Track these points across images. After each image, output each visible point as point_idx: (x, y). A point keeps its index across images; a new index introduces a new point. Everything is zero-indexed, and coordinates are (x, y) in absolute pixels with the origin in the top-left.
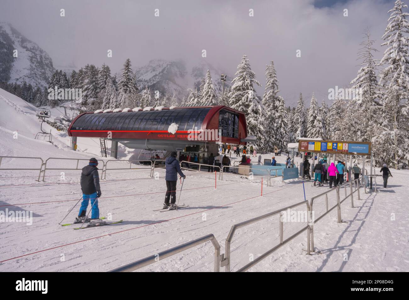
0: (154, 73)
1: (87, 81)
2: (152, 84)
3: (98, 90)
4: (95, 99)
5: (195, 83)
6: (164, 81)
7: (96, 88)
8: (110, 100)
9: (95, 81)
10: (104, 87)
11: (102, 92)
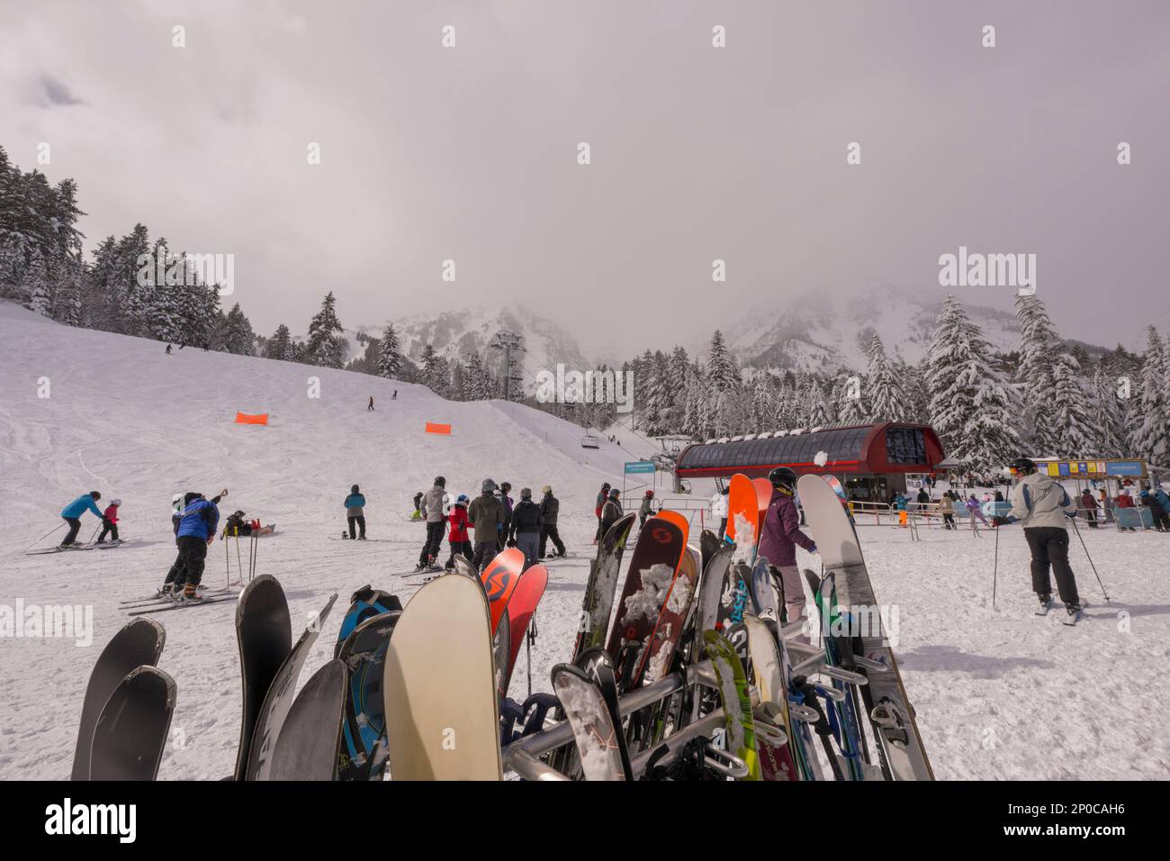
0: (762, 331)
1: (653, 380)
2: (761, 352)
3: (673, 392)
4: (670, 409)
5: (859, 334)
6: (786, 342)
7: (668, 389)
8: (696, 407)
9: (665, 378)
10: (683, 386)
11: (679, 395)
